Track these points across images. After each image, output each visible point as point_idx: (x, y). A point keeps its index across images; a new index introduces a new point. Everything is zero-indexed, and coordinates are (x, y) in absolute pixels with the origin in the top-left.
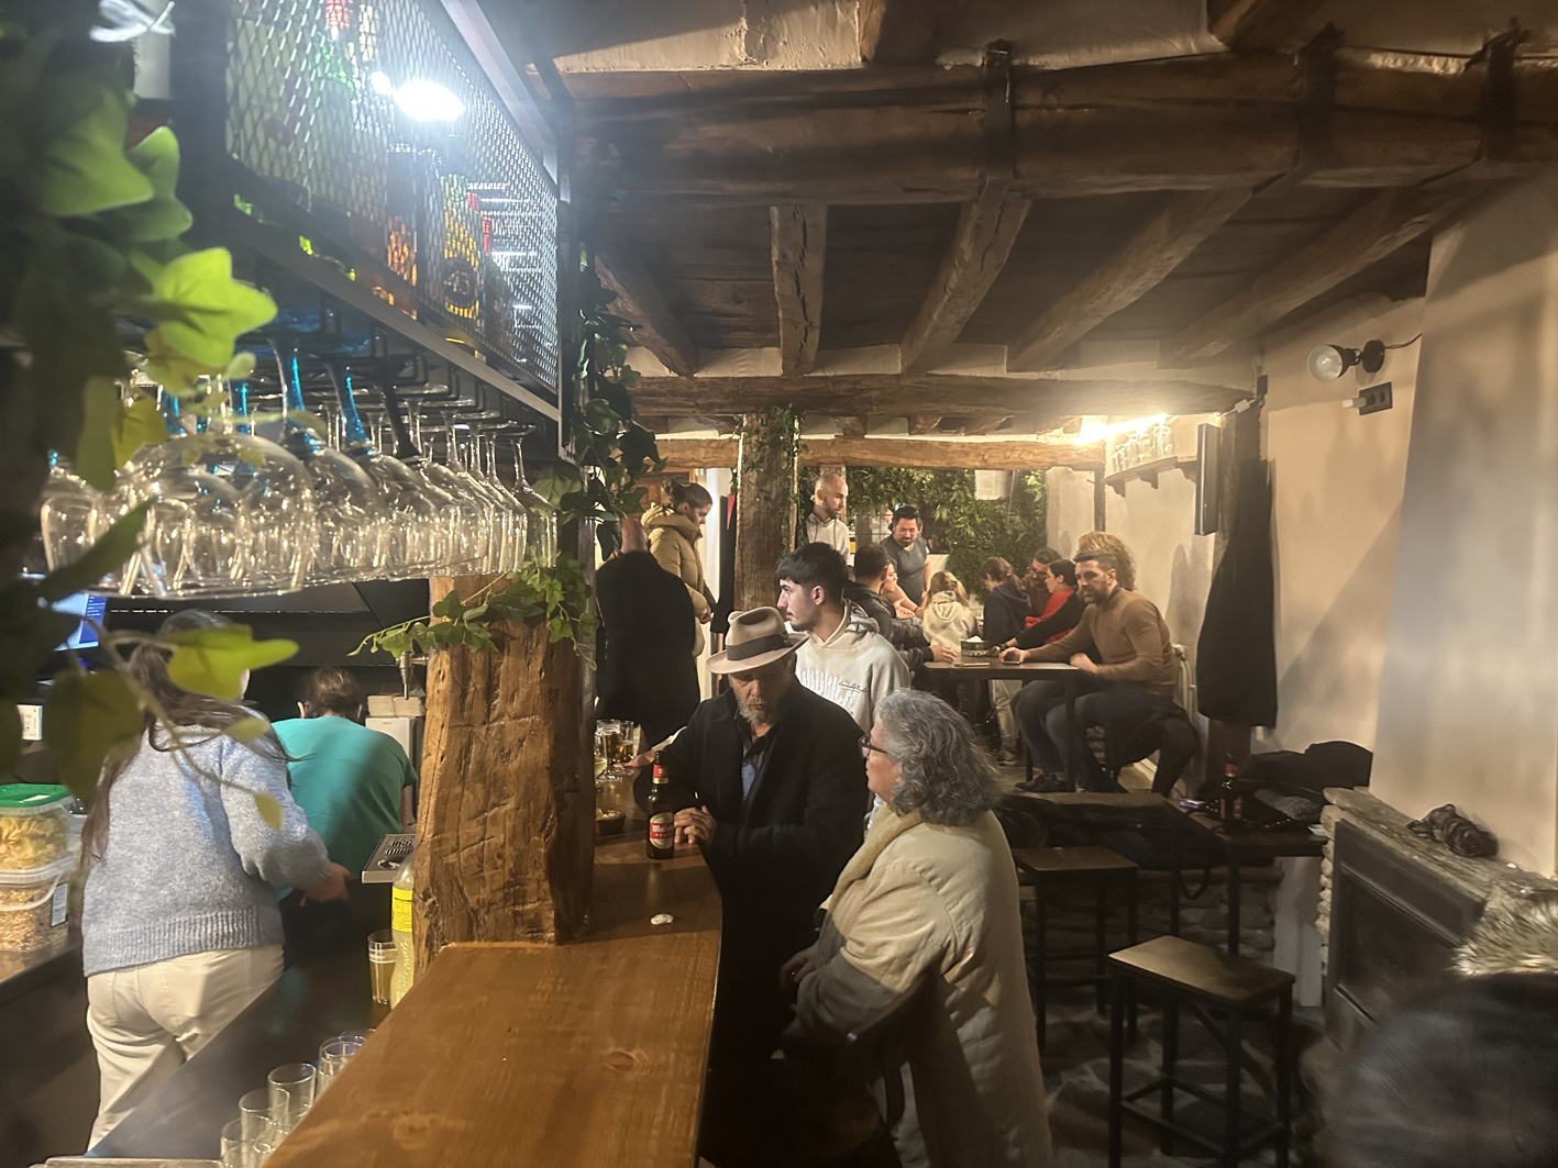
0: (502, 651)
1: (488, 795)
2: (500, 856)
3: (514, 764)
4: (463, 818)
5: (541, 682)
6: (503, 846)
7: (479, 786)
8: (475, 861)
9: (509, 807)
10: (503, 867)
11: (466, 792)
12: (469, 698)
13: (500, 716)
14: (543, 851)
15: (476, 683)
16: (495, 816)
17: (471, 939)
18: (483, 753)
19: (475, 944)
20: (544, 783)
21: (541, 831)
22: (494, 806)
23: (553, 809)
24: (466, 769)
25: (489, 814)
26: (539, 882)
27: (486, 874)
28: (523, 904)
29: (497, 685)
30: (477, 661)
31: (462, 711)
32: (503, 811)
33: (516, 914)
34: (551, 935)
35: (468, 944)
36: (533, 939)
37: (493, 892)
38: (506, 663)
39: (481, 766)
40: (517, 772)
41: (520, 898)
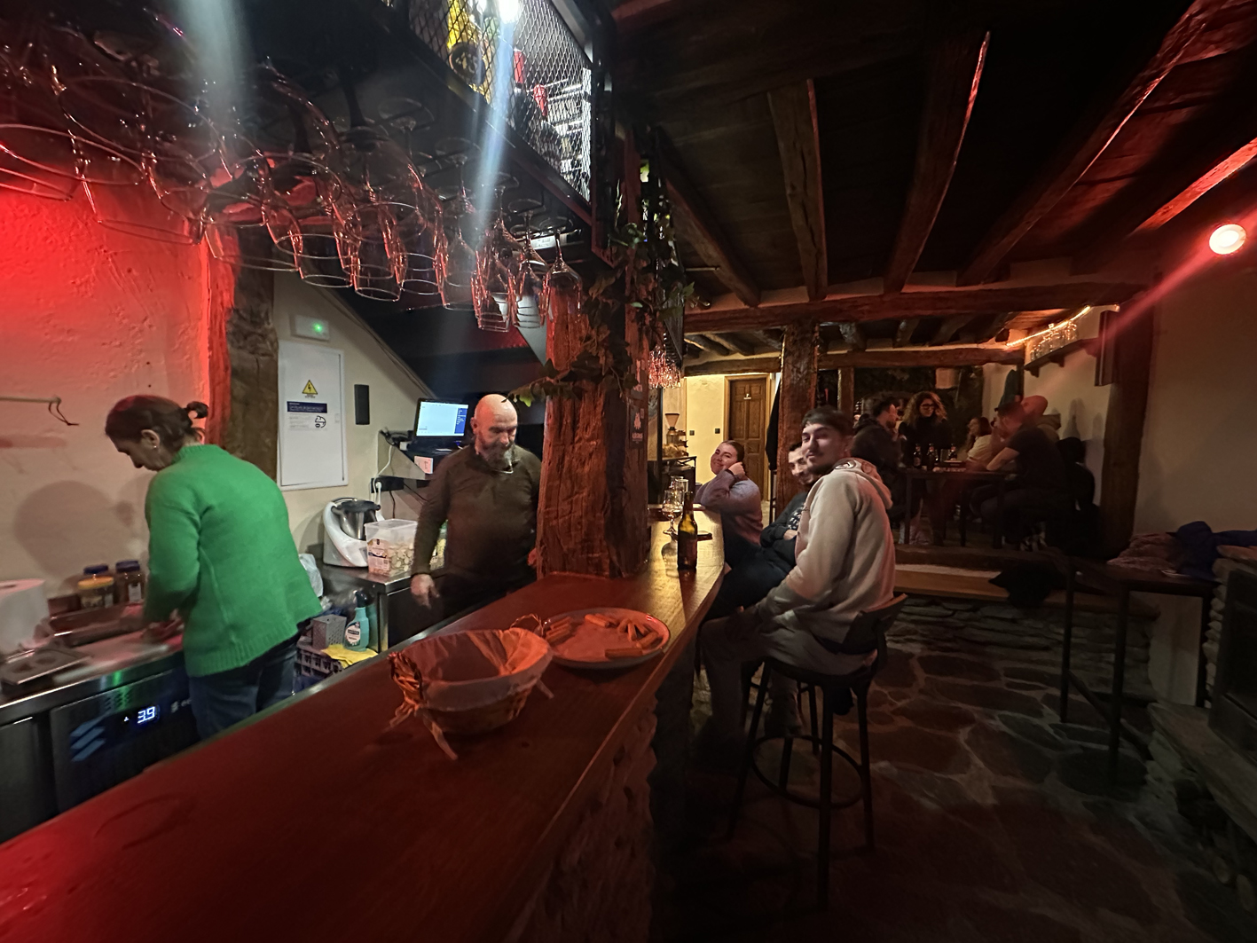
0: (581, 399)
1: (573, 487)
2: (579, 523)
3: (587, 469)
4: (560, 500)
5: (602, 419)
6: (581, 517)
7: (569, 482)
8: (566, 525)
9: (584, 494)
10: (581, 529)
11: (562, 485)
12: (563, 428)
13: (580, 439)
14: (602, 522)
15: (568, 420)
16: (577, 500)
17: (564, 570)
18: (571, 462)
19: (567, 573)
20: (603, 480)
21: (602, 509)
22: (576, 493)
23: (609, 497)
24: (562, 471)
25: (574, 498)
26: (601, 541)
27: (573, 533)
28: (593, 553)
29: (579, 421)
30: (568, 405)
31: (560, 436)
32: (581, 497)
33: (588, 558)
34: (607, 573)
35: (563, 574)
36: (597, 574)
37: (575, 543)
38: (584, 407)
39: (570, 470)
40: (589, 473)
41: (591, 550)
